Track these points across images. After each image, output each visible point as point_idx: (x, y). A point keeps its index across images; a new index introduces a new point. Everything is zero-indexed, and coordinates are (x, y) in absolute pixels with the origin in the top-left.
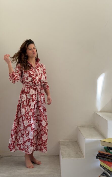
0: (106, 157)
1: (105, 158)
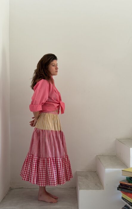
0: (128, 188)
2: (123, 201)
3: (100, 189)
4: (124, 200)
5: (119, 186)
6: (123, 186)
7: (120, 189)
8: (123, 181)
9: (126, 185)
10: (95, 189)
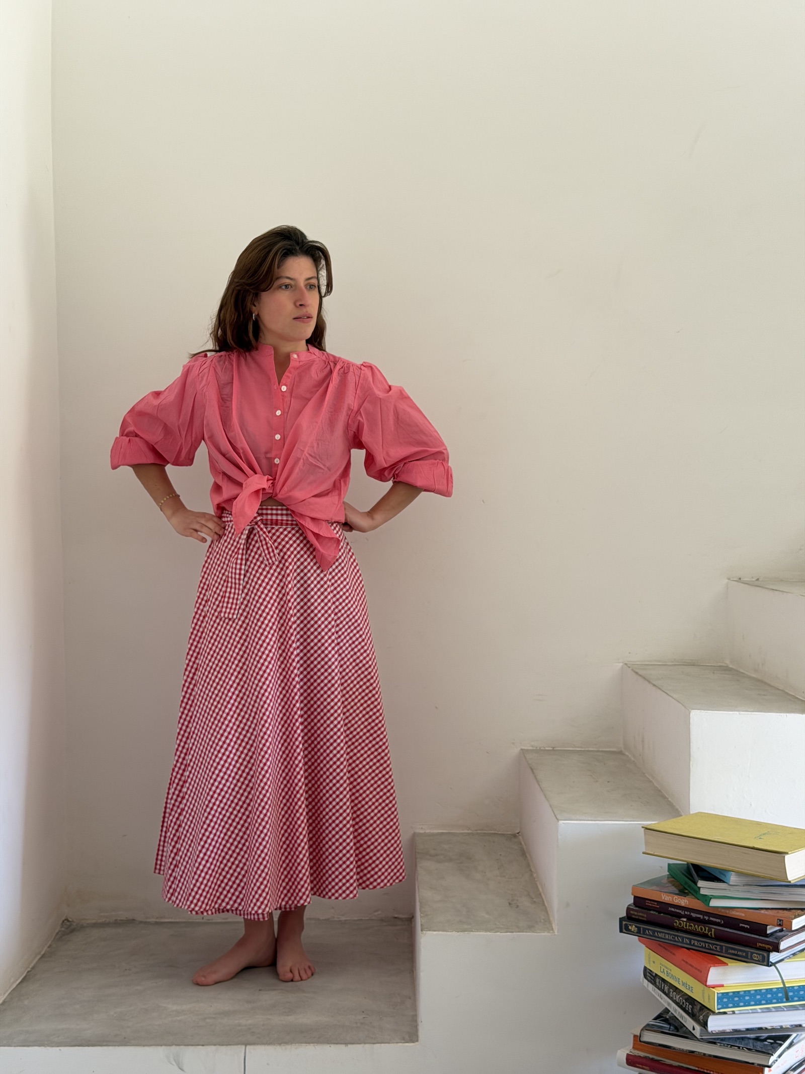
0: (677, 923)
1: (671, 928)
2: (651, 987)
3: (531, 928)
4: (654, 984)
5: (628, 909)
6: (649, 909)
7: (633, 928)
8: (651, 882)
9: (663, 907)
10: (507, 929)
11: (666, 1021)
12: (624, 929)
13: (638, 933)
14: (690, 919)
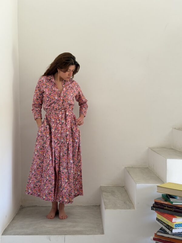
1: (163, 209)
2: (158, 222)
3: (130, 208)
5: (153, 205)
6: (158, 205)
7: (154, 209)
8: (158, 198)
9: (162, 204)
10: (124, 209)
11: (162, 230)
12: (152, 209)
13: (156, 210)
14: (168, 207)
